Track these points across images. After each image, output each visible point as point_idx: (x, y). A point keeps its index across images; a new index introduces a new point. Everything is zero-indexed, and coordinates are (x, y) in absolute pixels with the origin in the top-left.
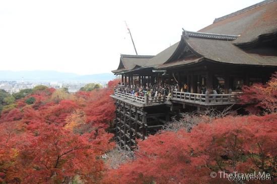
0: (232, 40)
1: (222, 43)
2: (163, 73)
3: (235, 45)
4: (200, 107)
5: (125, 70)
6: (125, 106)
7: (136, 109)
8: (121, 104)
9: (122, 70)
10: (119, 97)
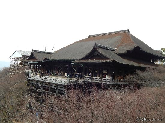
0: (113, 51)
1: (111, 52)
2: (81, 65)
3: (116, 53)
4: (107, 85)
5: (38, 60)
6: (43, 85)
7: (57, 87)
8: (38, 84)
9: (35, 61)
10: (37, 79)
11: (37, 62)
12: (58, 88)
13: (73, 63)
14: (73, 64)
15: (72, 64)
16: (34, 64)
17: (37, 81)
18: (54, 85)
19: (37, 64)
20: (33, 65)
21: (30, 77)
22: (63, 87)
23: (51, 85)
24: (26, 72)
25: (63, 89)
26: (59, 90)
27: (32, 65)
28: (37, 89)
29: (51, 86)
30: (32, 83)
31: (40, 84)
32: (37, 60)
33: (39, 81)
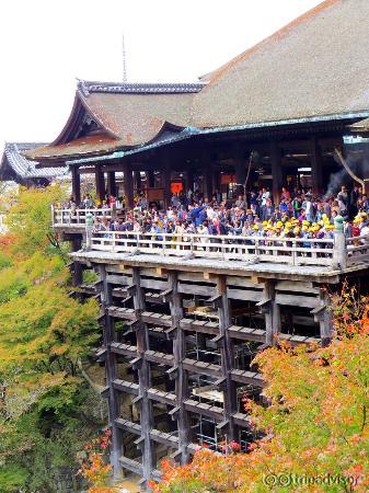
5: (125, 142)
6: (181, 289)
7: (273, 292)
8: (148, 284)
9: (106, 147)
10: (138, 253)
11: (121, 154)
12: (281, 299)
13: (355, 135)
14: (359, 139)
15: (349, 140)
16: (99, 167)
17: (138, 270)
18: (253, 282)
19: (113, 165)
20: (92, 176)
21: (90, 249)
22: (309, 289)
23: (230, 282)
24: (56, 221)
25: (307, 302)
26: (283, 308)
27: (88, 178)
28: (146, 314)
29: (232, 287)
30: (113, 279)
31: (157, 285)
32: (113, 138)
33: (154, 266)
